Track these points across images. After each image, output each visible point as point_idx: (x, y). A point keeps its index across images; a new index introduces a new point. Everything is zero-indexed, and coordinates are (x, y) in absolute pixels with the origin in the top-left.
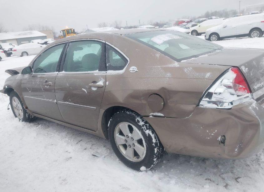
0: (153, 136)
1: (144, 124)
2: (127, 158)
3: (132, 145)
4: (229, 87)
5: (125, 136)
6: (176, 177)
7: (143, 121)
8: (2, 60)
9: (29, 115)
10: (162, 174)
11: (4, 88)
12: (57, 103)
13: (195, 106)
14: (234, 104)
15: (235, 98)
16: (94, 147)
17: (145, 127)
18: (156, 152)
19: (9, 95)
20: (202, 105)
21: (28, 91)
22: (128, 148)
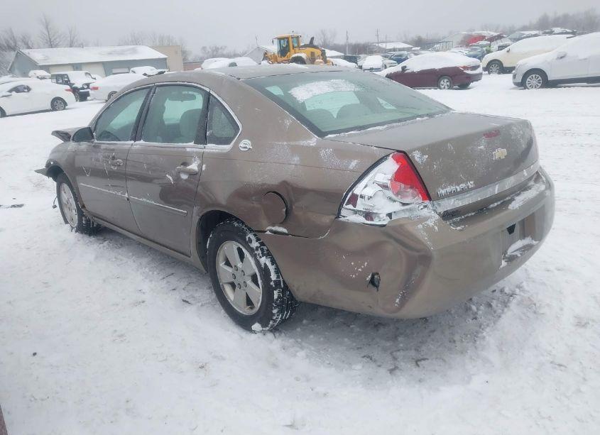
0: (272, 268)
1: (259, 245)
2: (235, 308)
3: (242, 285)
4: (385, 187)
5: (232, 267)
6: (313, 348)
7: (258, 240)
8: (66, 107)
9: (88, 221)
10: (292, 341)
11: (48, 165)
12: (128, 199)
13: (333, 217)
14: (394, 217)
15: (396, 207)
16: (190, 288)
17: (260, 252)
18: (276, 296)
19: (55, 179)
20: (344, 217)
21: (85, 175)
22: (237, 288)
